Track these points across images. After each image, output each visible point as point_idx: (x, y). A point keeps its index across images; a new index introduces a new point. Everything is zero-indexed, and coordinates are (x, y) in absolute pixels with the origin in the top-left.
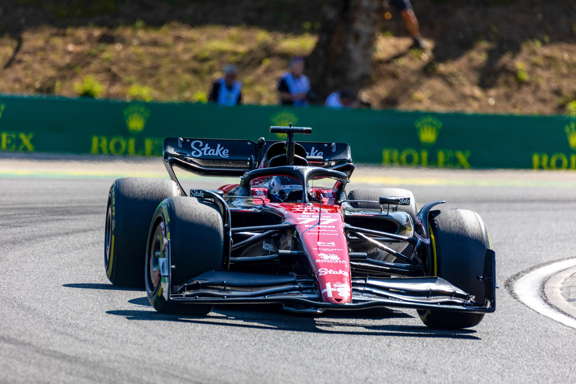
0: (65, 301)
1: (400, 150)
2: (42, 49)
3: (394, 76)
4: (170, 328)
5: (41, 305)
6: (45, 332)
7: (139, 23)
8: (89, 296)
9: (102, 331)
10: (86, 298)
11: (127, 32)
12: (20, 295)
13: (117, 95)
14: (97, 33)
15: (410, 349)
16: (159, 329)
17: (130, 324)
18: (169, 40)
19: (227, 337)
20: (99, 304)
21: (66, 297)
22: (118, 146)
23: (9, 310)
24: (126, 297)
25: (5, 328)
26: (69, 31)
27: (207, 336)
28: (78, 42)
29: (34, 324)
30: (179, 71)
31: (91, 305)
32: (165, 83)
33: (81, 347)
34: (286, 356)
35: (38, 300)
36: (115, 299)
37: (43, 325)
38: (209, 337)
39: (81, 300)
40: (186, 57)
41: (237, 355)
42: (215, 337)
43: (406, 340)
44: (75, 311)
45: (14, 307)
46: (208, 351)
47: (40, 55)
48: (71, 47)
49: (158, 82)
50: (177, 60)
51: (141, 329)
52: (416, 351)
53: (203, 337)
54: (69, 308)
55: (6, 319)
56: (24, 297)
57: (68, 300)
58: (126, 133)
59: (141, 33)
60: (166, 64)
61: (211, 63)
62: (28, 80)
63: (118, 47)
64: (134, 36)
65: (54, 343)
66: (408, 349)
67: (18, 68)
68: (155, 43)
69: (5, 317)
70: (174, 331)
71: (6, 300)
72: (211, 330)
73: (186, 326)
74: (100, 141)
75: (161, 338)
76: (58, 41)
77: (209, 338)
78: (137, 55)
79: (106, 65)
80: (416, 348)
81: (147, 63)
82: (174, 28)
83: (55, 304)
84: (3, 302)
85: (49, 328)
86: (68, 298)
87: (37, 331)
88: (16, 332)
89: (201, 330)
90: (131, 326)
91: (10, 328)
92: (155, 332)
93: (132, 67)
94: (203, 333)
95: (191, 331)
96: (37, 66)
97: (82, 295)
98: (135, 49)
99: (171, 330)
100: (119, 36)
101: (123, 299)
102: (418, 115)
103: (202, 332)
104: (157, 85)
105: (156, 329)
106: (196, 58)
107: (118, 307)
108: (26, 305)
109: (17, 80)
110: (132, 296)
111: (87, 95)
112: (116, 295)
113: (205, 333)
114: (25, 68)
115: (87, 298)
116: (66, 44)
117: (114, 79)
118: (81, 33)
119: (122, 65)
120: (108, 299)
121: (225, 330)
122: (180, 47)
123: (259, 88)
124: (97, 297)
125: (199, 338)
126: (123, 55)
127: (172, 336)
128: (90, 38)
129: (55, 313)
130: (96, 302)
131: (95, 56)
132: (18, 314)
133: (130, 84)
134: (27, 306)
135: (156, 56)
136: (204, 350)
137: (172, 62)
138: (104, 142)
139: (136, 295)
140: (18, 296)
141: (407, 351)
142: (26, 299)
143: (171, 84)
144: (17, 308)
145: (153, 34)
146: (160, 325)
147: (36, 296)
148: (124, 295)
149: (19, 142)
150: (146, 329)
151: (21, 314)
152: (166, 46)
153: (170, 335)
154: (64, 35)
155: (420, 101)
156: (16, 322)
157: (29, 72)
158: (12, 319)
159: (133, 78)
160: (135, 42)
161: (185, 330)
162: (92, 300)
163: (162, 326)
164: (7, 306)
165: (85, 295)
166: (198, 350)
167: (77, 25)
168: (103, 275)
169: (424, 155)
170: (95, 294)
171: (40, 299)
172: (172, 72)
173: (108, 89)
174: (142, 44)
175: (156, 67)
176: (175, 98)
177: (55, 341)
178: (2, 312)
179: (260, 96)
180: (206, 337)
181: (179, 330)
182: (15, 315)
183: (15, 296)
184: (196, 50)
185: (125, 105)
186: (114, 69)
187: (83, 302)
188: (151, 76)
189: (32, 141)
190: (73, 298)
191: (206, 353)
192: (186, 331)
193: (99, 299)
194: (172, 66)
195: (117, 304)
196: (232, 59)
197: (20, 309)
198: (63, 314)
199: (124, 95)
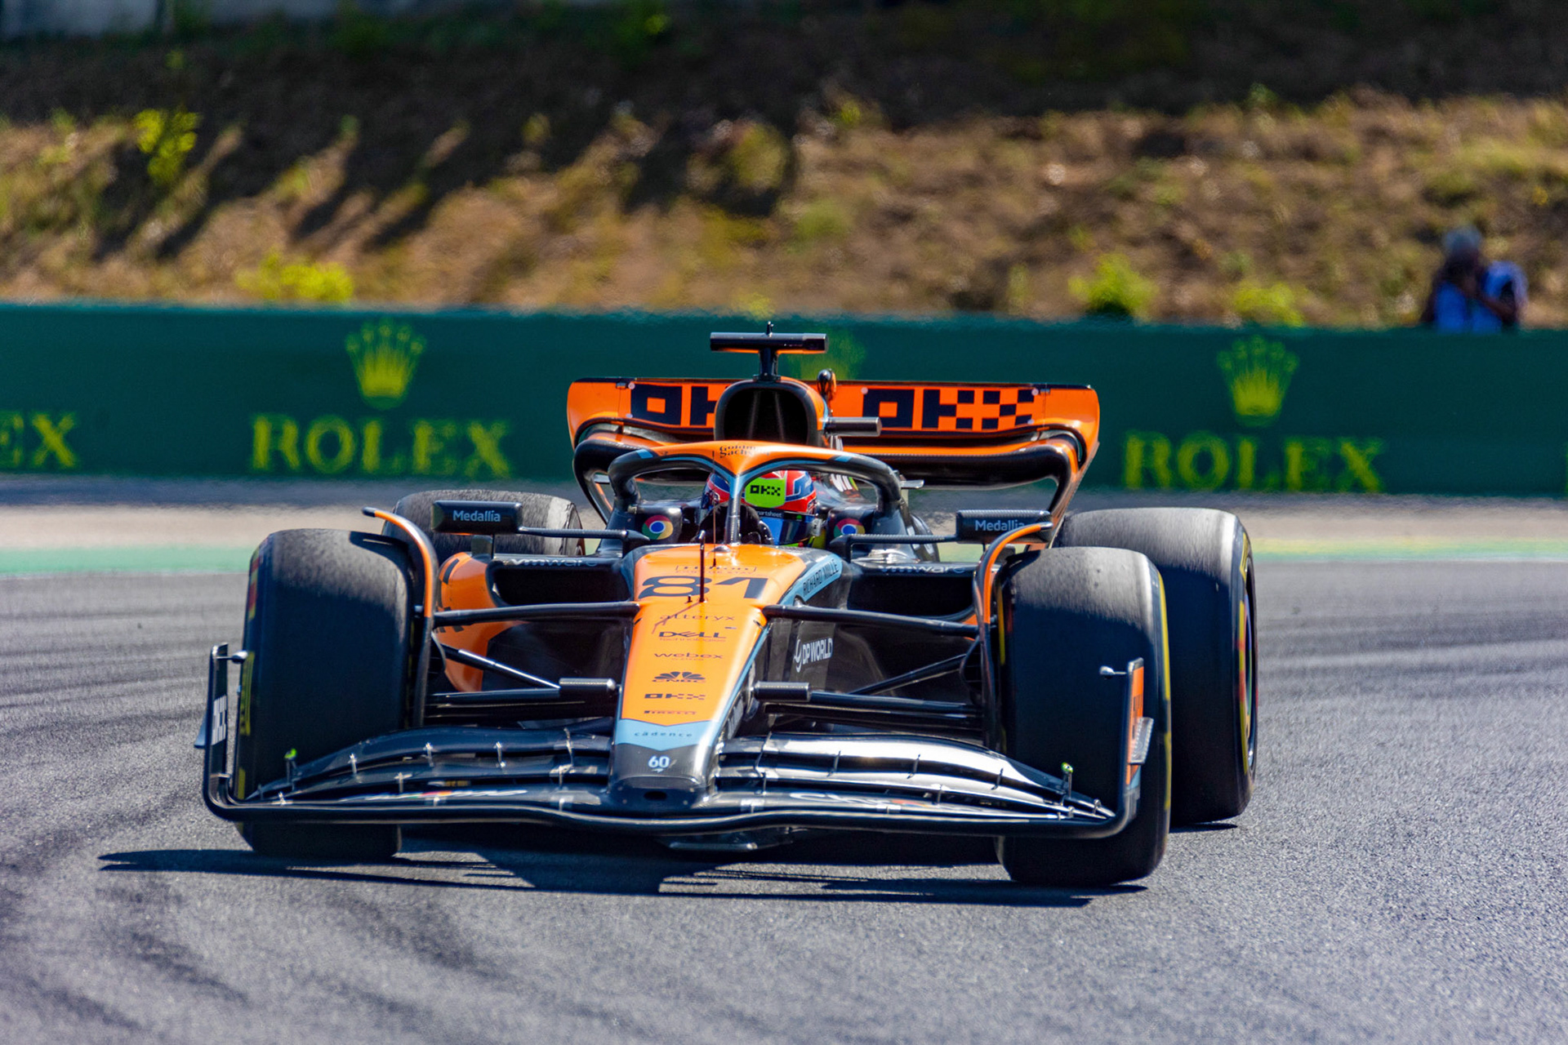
0: (1072, 931)
2: (973, 180)
4: (1390, 1005)
5: (1001, 947)
6: (1017, 1028)
7: (1260, 95)
8: (1144, 915)
9: (1188, 1019)
10: (1133, 922)
11: (1223, 123)
12: (939, 917)
13: (1197, 312)
14: (1133, 127)
16: (1358, 1009)
17: (1270, 997)
18: (1350, 143)
19: (1560, 1029)
20: (1174, 939)
21: (1076, 921)
22: (1204, 463)
23: (905, 962)
24: (1255, 915)
25: (896, 1018)
26: (1053, 122)
27: (1502, 1028)
28: (1077, 156)
29: (983, 1004)
30: (1381, 236)
31: (1150, 941)
32: (1340, 272)
35: (991, 932)
36: (1222, 923)
37: (1010, 1005)
38: (1507, 1028)
39: (1122, 927)
40: (1403, 191)
42: (1523, 1028)
44: (1103, 961)
45: (920, 952)
47: (965, 198)
48: (1057, 173)
49: (1322, 269)
50: (1375, 201)
51: (1301, 1012)
53: (1488, 1030)
54: (1086, 954)
55: (899, 988)
56: (950, 922)
57: (1081, 927)
58: (1229, 425)
59: (1266, 125)
60: (1343, 215)
61: (1479, 208)
62: (932, 274)
63: (1197, 167)
64: (1244, 135)
67: (903, 236)
68: (1308, 153)
69: (896, 982)
70: (1402, 1014)
71: (897, 932)
72: (1511, 1009)
73: (1437, 998)
74: (1148, 451)
75: (1362, 1035)
76: (1018, 157)
77: (1507, 1033)
78: (1253, 186)
79: (1163, 219)
81: (1285, 212)
82: (1361, 105)
83: (1041, 941)
84: (888, 941)
85: (1029, 1015)
86: (1082, 923)
87: (993, 1023)
88: (932, 1029)
89: (1482, 1010)
90: (1272, 1002)
91: (914, 1018)
92: (1346, 1020)
93: (1242, 225)
94: (1488, 1018)
95: (1453, 1013)
96: (958, 230)
97: (1122, 914)
98: (1249, 174)
99: (1392, 1013)
100: (1199, 135)
101: (1245, 923)
103: (1484, 1015)
104: (1318, 280)
105: (1350, 1009)
106: (1429, 196)
107: (1231, 947)
108: (956, 947)
110: (1271, 912)
111: (1112, 310)
112: (1223, 910)
113: (1494, 1018)
114: (925, 237)
115: (1137, 923)
116: (1043, 161)
117: (1186, 261)
118: (1088, 130)
119: (1212, 220)
120: (1200, 924)
121: (1553, 1008)
122: (1383, 162)
124: (1167, 918)
125: (1477, 1035)
126: (1211, 191)
127: (1397, 1030)
128: (1113, 144)
129: (1045, 969)
130: (1164, 934)
131: (1127, 197)
132: (933, 973)
133: (1236, 275)
134: (960, 949)
135: (1312, 191)
137: (1358, 207)
138: (1162, 449)
139: (1285, 910)
140: (933, 922)
142: (955, 928)
143: (1359, 276)
144: (930, 957)
145: (1302, 126)
146: (1359, 999)
147: (985, 919)
148: (1250, 910)
150: (1318, 1011)
151: (942, 975)
152: (1342, 160)
153: (1391, 1027)
154: (1037, 138)
156: (930, 997)
157: (934, 248)
158: (916, 991)
159: (1245, 258)
160: (1249, 149)
161: (1433, 1012)
162: (1152, 927)
163: (1365, 999)
164: (900, 952)
165: (1133, 912)
167: (1073, 108)
168: (1182, 850)
170: (1162, 910)
171: (998, 927)
172: (1363, 239)
173: (1171, 291)
174: (1269, 155)
175: (1311, 227)
176: (1371, 319)
180: (1498, 1030)
181: (1415, 1012)
182: (927, 977)
183: (922, 919)
184: (1432, 171)
185: (1224, 339)
186: (1187, 232)
187: (1126, 934)
188: (1297, 250)
190: (1095, 924)
192: (1437, 1015)
193: (1173, 924)
194: (1356, 219)
195: (1229, 937)
196: (1542, 195)
198: (1067, 971)
199: (1219, 310)
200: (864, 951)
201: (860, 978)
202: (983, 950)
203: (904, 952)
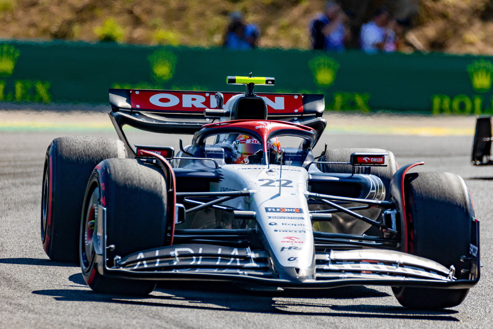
1: (452, 98)
3: (444, 16)
13: (141, 40)
15: (471, 315)
30: (208, 13)
32: (193, 26)
33: (113, 317)
34: (337, 324)
41: (283, 324)
43: (467, 306)
46: (250, 320)
49: (186, 26)
52: (478, 317)
60: (194, 6)
62: (44, 24)
65: (83, 312)
66: (469, 316)
67: (34, 11)
69: (29, 283)
79: (128, 6)
80: (477, 314)
81: (174, 4)
93: (158, 9)
96: (54, 9)
102: (469, 58)
104: (185, 29)
108: (51, 271)
109: (33, 25)
114: (41, 11)
117: (136, 22)
119: (146, 5)
123: (295, 31)
133: (154, 27)
136: (247, 319)
141: (468, 318)
143: (201, 28)
144: (41, 275)
149: (34, 91)
155: (472, 44)
157: (46, 15)
159: (158, 20)
166: (240, 319)
169: (478, 102)
172: (202, 15)
173: (131, 32)
175: (183, 9)
176: (204, 43)
177: (84, 310)
178: (25, 279)
179: (296, 39)
182: (40, 282)
185: (150, 50)
186: (137, 11)
188: (178, 19)
189: (50, 91)
191: (249, 322)
197: (45, 275)
199: (149, 39)
200: (17, 272)
201: (15, 282)
202: (60, 272)
203: (32, 272)
